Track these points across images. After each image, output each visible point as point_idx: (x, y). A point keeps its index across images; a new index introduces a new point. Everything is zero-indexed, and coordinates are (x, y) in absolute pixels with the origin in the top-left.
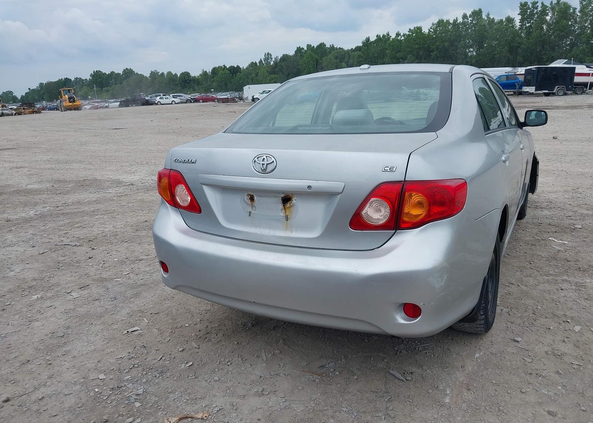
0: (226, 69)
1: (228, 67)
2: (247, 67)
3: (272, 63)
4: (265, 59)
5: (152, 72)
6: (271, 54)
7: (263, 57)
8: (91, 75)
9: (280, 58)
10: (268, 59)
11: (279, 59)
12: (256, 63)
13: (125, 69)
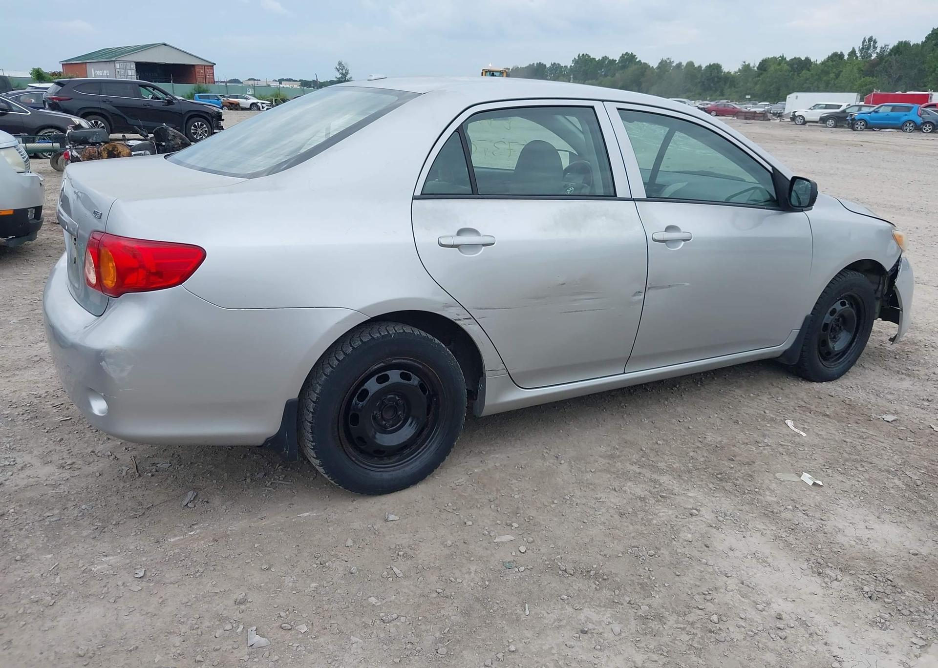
0: (784, 62)
1: (788, 59)
2: (824, 61)
3: (874, 56)
4: (863, 48)
5: (662, 61)
6: (875, 40)
7: (858, 45)
8: (575, 61)
9: (891, 47)
10: (868, 49)
11: (888, 50)
12: (841, 56)
13: (625, 53)
